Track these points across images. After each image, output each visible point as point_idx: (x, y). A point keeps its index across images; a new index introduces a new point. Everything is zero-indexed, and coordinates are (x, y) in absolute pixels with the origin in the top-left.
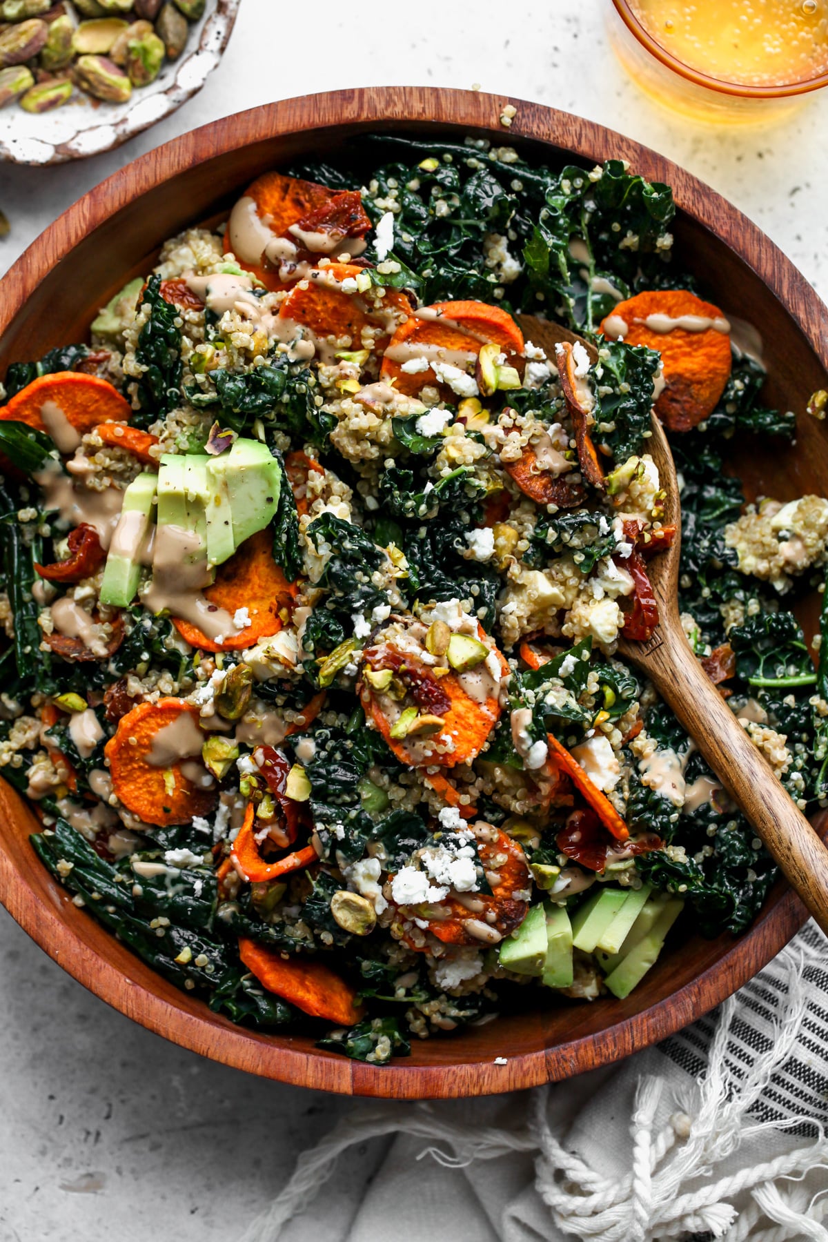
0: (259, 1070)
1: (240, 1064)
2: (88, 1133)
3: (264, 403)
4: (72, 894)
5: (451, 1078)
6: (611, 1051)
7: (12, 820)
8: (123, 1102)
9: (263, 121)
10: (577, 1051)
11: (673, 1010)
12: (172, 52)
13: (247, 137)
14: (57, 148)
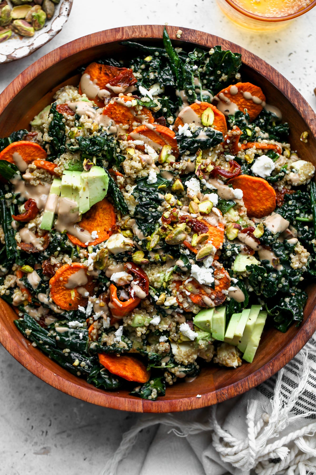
0: (107, 405)
1: (99, 403)
2: (43, 432)
3: (97, 150)
4: (32, 342)
5: (180, 404)
6: (241, 390)
7: (6, 315)
8: (55, 419)
9: (86, 42)
10: (228, 390)
11: (263, 373)
12: (49, 16)
13: (80, 48)
14: (8, 56)
